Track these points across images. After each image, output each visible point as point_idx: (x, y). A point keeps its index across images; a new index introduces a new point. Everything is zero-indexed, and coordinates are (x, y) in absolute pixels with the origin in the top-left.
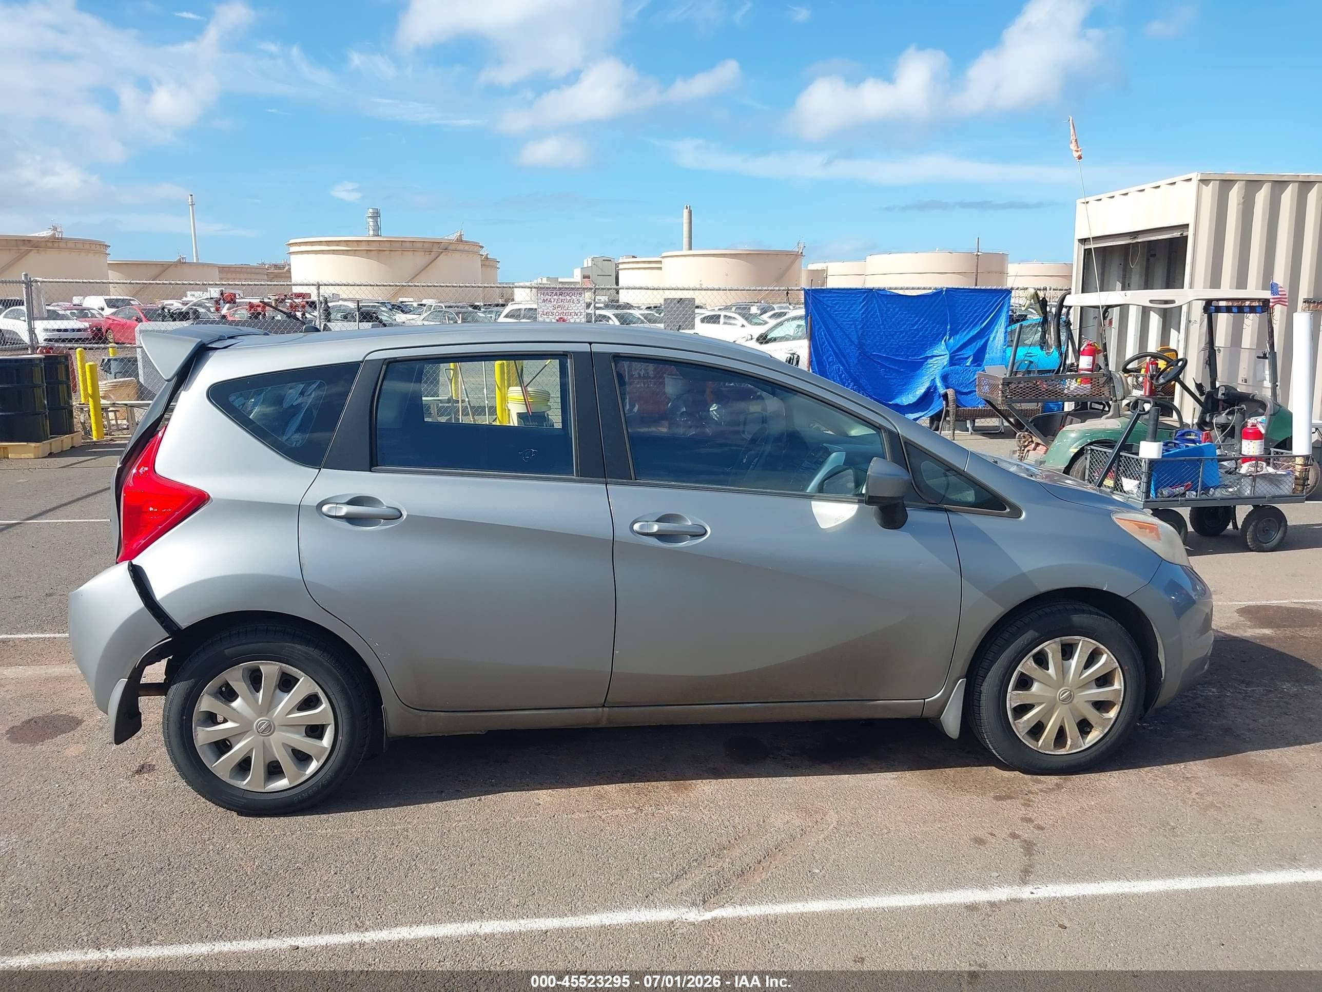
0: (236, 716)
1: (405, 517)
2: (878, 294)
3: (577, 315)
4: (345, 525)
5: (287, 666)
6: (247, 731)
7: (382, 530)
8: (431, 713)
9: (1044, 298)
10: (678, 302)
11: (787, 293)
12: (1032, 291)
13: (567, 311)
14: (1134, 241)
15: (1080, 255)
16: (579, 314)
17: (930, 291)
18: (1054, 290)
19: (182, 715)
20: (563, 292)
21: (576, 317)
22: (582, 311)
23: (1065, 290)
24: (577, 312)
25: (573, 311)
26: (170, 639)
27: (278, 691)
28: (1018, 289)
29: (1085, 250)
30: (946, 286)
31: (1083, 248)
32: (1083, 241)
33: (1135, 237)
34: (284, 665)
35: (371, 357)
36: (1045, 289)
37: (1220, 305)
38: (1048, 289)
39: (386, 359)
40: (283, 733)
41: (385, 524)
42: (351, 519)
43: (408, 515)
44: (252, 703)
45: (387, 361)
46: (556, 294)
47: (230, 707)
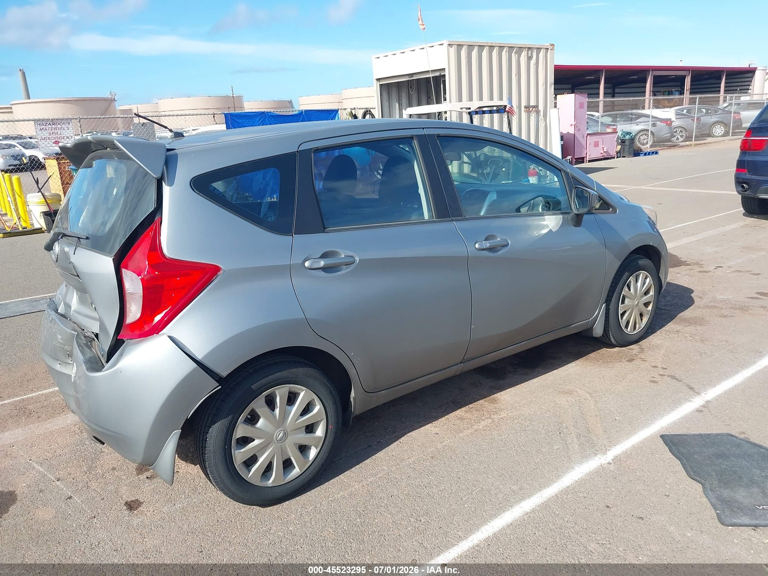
0: (262, 433)
1: (358, 262)
2: (268, 115)
3: (69, 138)
4: (322, 273)
5: (294, 385)
6: (270, 443)
7: (347, 272)
8: (378, 393)
9: (355, 114)
10: (142, 125)
11: (214, 116)
12: (350, 110)
13: (60, 136)
14: (411, 79)
15: (378, 88)
16: (70, 137)
17: (296, 112)
18: (359, 109)
19: (225, 445)
20: (55, 122)
21: (68, 139)
22: (71, 135)
23: (365, 109)
24: (68, 136)
25: (65, 135)
26: (220, 387)
27: (287, 407)
28: (341, 109)
29: (380, 85)
30: (304, 109)
31: (378, 84)
32: (378, 80)
33: (412, 77)
34: (292, 385)
35: (302, 148)
36: (355, 109)
37: (484, 110)
38: (356, 109)
39: (312, 148)
40: (294, 436)
41: (347, 269)
42: (326, 269)
43: (359, 260)
44: (271, 419)
45: (313, 150)
46: (50, 124)
47: (256, 428)
